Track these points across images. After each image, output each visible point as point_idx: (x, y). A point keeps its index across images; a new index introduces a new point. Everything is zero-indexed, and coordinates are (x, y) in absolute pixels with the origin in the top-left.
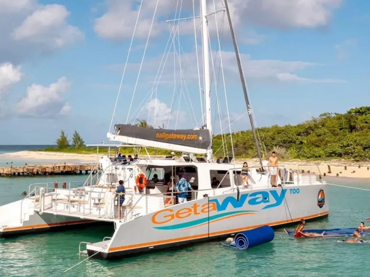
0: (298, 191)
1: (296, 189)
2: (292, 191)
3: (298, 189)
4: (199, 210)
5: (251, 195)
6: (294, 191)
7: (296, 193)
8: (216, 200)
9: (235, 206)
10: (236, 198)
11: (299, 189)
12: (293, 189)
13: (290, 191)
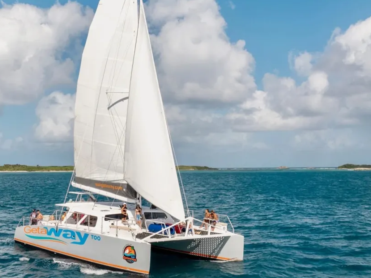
0: (99, 238)
1: (97, 236)
2: (93, 237)
3: (98, 237)
4: (40, 231)
5: (64, 231)
6: (95, 238)
7: (97, 239)
8: (46, 228)
9: (56, 235)
10: (56, 230)
11: (100, 237)
12: (94, 236)
13: (91, 237)
